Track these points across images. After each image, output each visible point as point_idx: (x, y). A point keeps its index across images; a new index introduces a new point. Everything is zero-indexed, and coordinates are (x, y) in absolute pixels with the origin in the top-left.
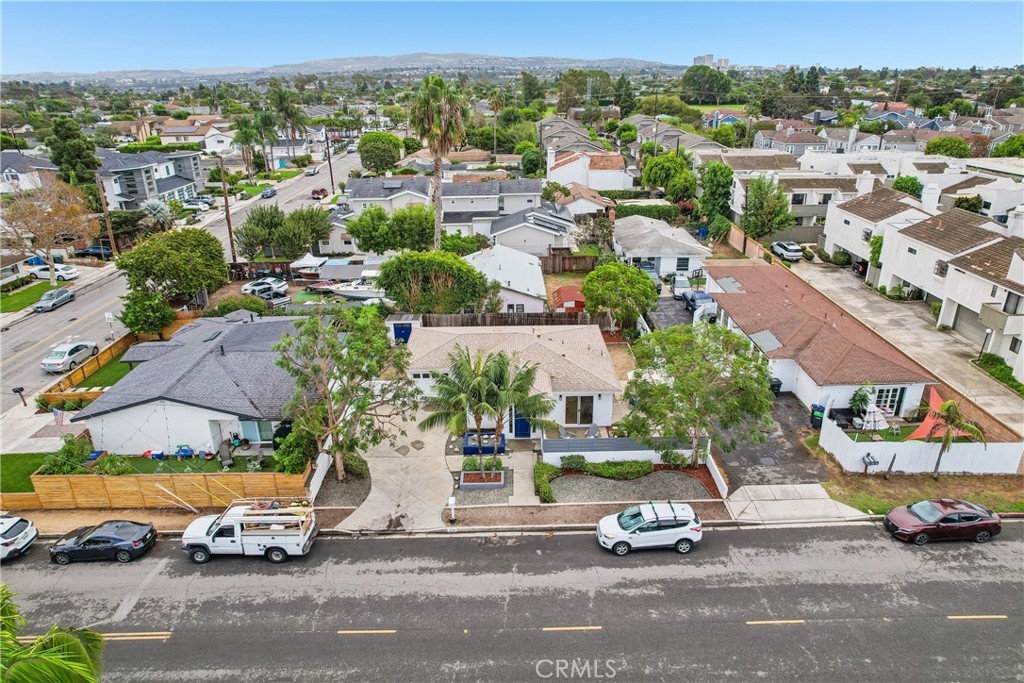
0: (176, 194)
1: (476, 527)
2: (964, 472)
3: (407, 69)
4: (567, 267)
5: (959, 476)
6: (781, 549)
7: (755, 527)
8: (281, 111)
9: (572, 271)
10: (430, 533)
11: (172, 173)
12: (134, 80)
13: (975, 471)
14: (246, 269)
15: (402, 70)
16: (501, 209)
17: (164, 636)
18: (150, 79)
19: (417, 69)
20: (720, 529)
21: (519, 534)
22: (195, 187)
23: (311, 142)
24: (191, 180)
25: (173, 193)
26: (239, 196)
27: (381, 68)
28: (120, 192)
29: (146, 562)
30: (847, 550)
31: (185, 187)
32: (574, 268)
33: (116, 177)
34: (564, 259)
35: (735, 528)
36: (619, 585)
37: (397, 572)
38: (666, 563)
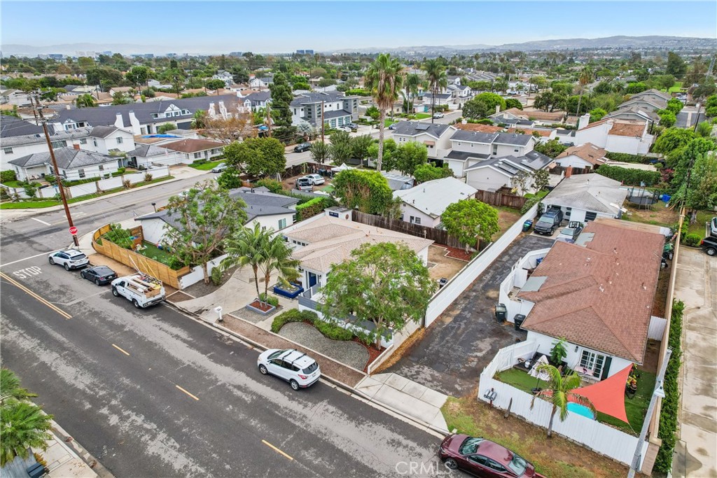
0: (337, 121)
1: (226, 329)
2: (584, 445)
3: (602, 49)
4: (505, 202)
5: (576, 446)
6: (352, 418)
7: (360, 399)
8: (431, 74)
9: (508, 206)
10: (206, 322)
11: (341, 108)
12: (415, 52)
13: (596, 448)
14: (314, 167)
15: (597, 49)
16: (495, 154)
17: (68, 317)
18: (423, 52)
19: (611, 48)
20: (339, 389)
21: (238, 340)
22: (352, 118)
23: (455, 97)
24: (350, 113)
25: (335, 120)
26: (375, 126)
27: (580, 48)
28: (303, 116)
29: (104, 288)
30: (393, 443)
31: (344, 117)
32: (510, 204)
33: (303, 107)
34: (503, 196)
35: (348, 393)
36: (239, 388)
37: (167, 332)
38: (277, 389)
